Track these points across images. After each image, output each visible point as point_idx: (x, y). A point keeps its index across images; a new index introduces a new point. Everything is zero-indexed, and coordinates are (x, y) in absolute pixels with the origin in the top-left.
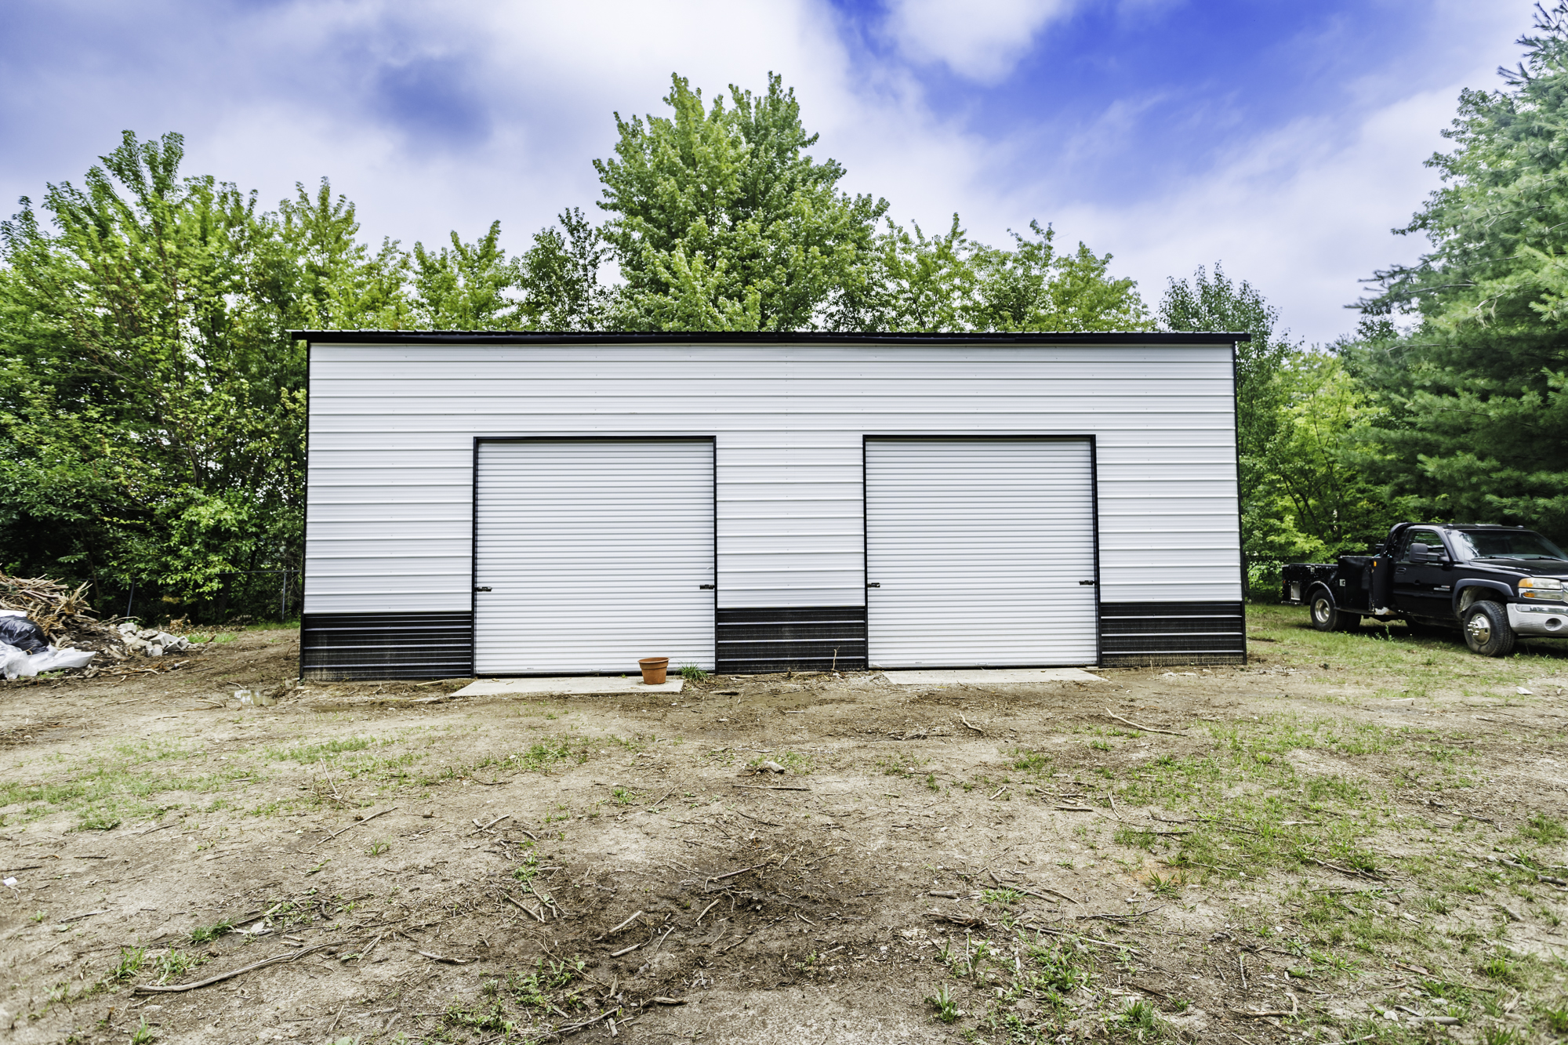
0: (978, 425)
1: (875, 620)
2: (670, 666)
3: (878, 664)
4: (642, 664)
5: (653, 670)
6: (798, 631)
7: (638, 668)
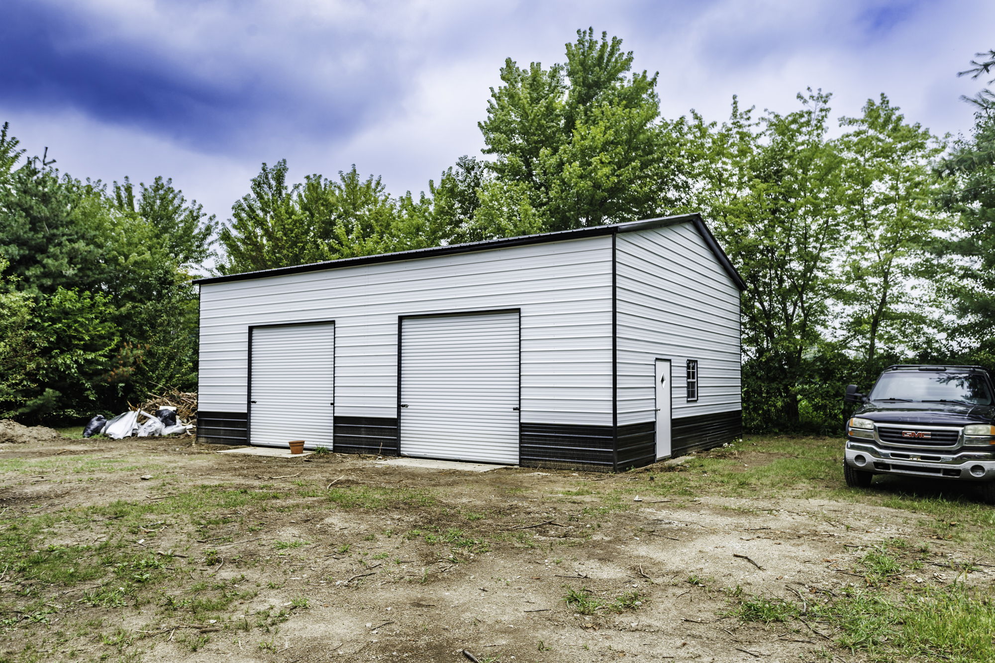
0: (456, 306)
1: (406, 426)
2: (305, 446)
3: (406, 453)
4: (290, 443)
5: (297, 446)
6: (369, 431)
7: (288, 445)
